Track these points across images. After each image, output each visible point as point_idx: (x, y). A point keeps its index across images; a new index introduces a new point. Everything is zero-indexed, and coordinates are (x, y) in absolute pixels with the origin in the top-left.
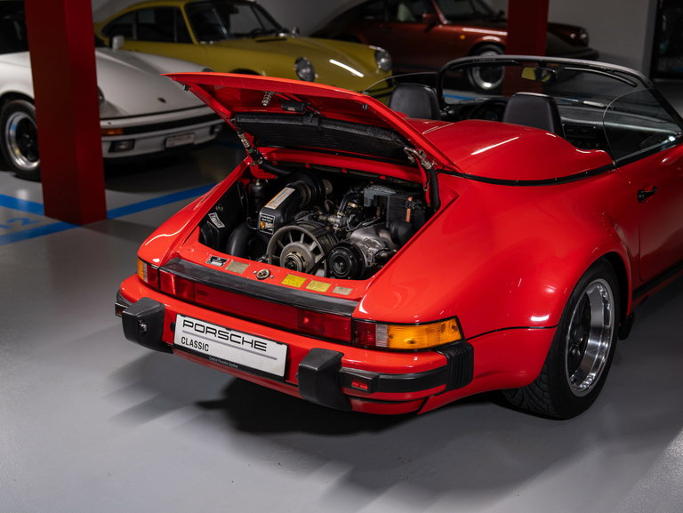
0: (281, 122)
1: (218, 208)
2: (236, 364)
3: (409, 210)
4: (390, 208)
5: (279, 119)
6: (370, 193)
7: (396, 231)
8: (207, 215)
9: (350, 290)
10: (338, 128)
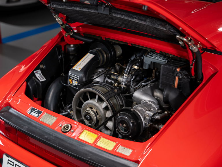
0: (81, 9)
1: (41, 66)
3: (177, 78)
4: (163, 75)
5: (80, 7)
6: (148, 60)
7: (167, 96)
8: (33, 72)
9: (130, 151)
10: (124, 17)
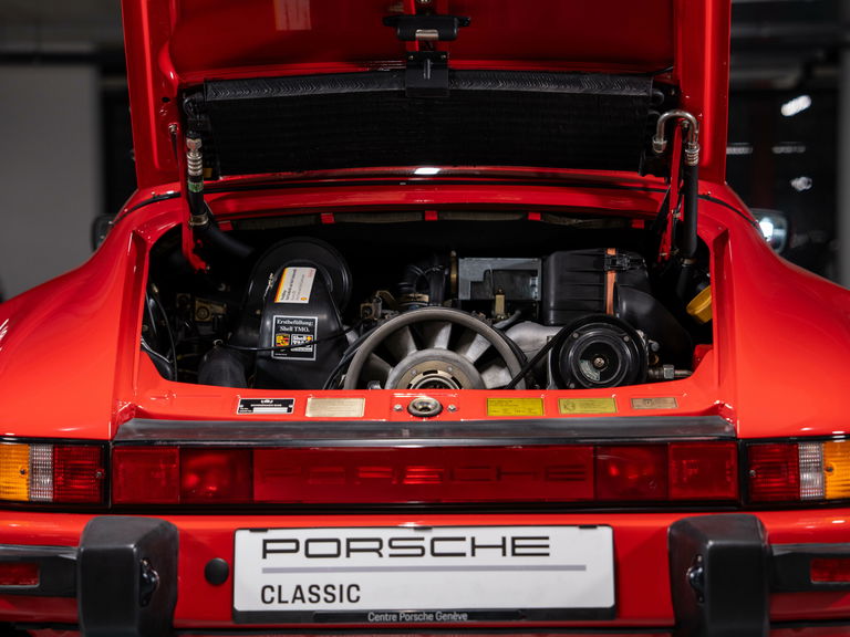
2: (460, 612)
3: (612, 277)
6: (475, 266)
9: (672, 400)
